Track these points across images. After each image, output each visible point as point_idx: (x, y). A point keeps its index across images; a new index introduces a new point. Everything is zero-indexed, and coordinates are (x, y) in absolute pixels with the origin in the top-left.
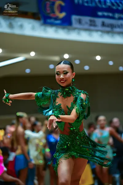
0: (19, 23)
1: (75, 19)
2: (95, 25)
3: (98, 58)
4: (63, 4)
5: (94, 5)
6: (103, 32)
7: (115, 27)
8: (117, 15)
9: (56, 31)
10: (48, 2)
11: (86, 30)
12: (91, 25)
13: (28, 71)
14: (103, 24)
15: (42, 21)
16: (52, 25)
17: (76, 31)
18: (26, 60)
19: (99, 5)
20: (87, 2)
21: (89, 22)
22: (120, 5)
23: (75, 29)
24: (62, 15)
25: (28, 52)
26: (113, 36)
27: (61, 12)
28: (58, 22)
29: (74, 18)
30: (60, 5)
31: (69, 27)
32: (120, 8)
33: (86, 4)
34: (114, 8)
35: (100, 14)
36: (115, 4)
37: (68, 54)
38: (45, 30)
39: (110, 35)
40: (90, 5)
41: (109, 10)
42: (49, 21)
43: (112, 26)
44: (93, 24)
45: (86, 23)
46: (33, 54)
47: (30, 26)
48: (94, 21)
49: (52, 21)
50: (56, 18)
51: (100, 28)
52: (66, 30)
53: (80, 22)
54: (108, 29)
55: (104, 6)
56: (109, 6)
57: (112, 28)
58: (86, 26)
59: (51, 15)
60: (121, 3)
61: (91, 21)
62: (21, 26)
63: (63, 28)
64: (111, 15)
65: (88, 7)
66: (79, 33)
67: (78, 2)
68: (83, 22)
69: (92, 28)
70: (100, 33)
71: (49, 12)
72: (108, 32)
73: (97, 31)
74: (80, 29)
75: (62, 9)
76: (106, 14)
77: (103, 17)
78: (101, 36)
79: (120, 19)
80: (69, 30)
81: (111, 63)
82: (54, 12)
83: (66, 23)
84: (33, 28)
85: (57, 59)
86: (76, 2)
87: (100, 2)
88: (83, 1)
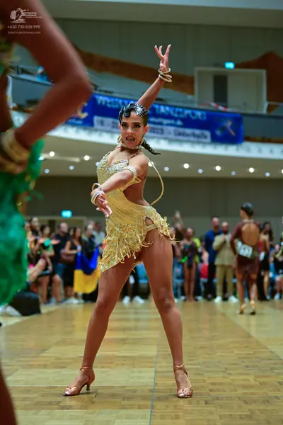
4: (86, 104)
5: (117, 106)
9: (77, 132)
11: (108, 132)
12: (113, 127)
13: (47, 171)
16: (73, 125)
17: (98, 132)
18: (45, 160)
20: (110, 103)
21: (111, 124)
23: (96, 130)
24: (84, 115)
27: (83, 112)
28: (80, 122)
29: (96, 119)
31: (91, 128)
33: (109, 106)
37: (89, 155)
38: (65, 130)
40: (113, 106)
42: (70, 121)
44: (115, 126)
45: (109, 125)
46: (52, 154)
49: (73, 121)
50: (78, 119)
52: (87, 132)
53: (102, 123)
58: (109, 128)
61: (113, 122)
63: (85, 129)
65: (111, 109)
66: (100, 135)
67: (101, 102)
68: (106, 124)
69: (115, 130)
74: (102, 131)
75: (84, 109)
80: (91, 131)
83: (88, 123)
85: (77, 160)
86: (99, 102)
87: (123, 104)
88: (106, 102)
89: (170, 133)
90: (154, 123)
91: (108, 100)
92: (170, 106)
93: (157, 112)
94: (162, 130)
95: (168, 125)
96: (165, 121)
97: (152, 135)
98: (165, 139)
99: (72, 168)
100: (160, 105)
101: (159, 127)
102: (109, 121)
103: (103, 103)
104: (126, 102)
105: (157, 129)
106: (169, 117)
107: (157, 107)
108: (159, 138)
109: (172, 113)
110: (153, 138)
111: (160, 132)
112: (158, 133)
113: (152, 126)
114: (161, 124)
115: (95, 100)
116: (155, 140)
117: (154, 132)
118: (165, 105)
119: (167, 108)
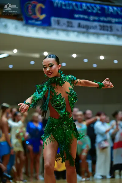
0: (4, 24)
1: (54, 21)
2: (72, 26)
3: (74, 56)
4: (43, 7)
5: (71, 8)
6: (79, 32)
7: (90, 28)
8: (92, 18)
9: (37, 31)
10: (30, 5)
11: (64, 30)
12: (68, 26)
13: (11, 66)
14: (79, 26)
15: (24, 22)
16: (33, 25)
17: (55, 31)
18: (10, 56)
19: (76, 9)
20: (65, 5)
21: (67, 24)
22: (95, 8)
23: (54, 29)
24: (43, 16)
25: (12, 49)
26: (88, 36)
27: (42, 14)
28: (39, 23)
29: (53, 19)
30: (41, 8)
31: (48, 27)
32: (94, 11)
33: (64, 7)
34: (90, 11)
35: (77, 16)
36: (90, 8)
37: (47, 51)
38: (27, 30)
39: (85, 35)
40: (68, 8)
41: (85, 12)
42: (30, 21)
43: (87, 27)
44: (70, 25)
45: (64, 24)
46: (15, 51)
47: (14, 26)
48: (71, 23)
49: (33, 21)
50: (37, 20)
51: (76, 28)
52: (46, 30)
53: (58, 23)
54: (84, 30)
55: (80, 9)
56: (85, 10)
57: (87, 29)
58: (64, 27)
59: (33, 16)
60: (96, 7)
61: (68, 22)
62: (6, 26)
63: (43, 28)
64: (86, 17)
65: (66, 10)
66: (57, 33)
67: (57, 5)
68: (61, 23)
69: (69, 29)
70: (76, 33)
71: (30, 14)
72: (83, 33)
73: (74, 31)
74: (58, 30)
75: (42, 11)
76: (82, 16)
77: (79, 19)
78: (77, 36)
79: (94, 21)
80: (48, 30)
81: (86, 60)
82: (35, 14)
83: (46, 24)
84: (16, 28)
85: (37, 56)
86: (55, 5)
87: (76, 5)
88: (61, 4)
89: (118, 30)
90: (104, 22)
91: (64, 3)
92: (117, 6)
93: (106, 12)
94: (111, 27)
95: (116, 23)
96: (114, 20)
97: (102, 32)
98: (114, 35)
99: (32, 63)
100: (108, 5)
101: (109, 25)
102: (64, 21)
103: (59, 5)
104: (79, 4)
105: (107, 27)
106: (116, 16)
107: (106, 7)
108: (108, 35)
109: (119, 13)
110: (103, 34)
111: (109, 29)
112: (107, 30)
113: (102, 24)
114: (110, 22)
115: (52, 3)
116: (105, 36)
117: (104, 30)
118: (112, 6)
119: (115, 8)
